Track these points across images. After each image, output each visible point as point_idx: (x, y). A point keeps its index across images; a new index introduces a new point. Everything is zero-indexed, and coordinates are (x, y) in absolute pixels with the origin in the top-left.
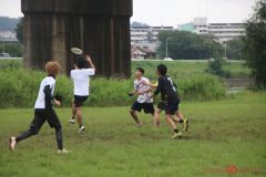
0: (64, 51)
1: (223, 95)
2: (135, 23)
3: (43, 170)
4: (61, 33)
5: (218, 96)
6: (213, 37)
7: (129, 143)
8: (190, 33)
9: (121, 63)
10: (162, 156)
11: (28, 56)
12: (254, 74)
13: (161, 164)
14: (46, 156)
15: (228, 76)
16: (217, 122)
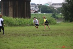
0: (12, 11)
1: (56, 23)
2: (32, 3)
3: (6, 44)
4: (11, 6)
5: (54, 24)
6: (53, 7)
7: (30, 36)
8: (47, 6)
9: (28, 14)
10: (38, 40)
11: (2, 12)
12: (64, 17)
13: (38, 42)
14: (6, 40)
15: (57, 18)
16: (54, 31)
